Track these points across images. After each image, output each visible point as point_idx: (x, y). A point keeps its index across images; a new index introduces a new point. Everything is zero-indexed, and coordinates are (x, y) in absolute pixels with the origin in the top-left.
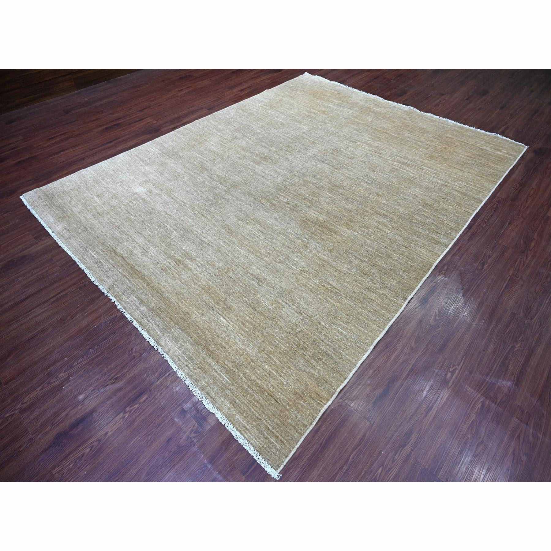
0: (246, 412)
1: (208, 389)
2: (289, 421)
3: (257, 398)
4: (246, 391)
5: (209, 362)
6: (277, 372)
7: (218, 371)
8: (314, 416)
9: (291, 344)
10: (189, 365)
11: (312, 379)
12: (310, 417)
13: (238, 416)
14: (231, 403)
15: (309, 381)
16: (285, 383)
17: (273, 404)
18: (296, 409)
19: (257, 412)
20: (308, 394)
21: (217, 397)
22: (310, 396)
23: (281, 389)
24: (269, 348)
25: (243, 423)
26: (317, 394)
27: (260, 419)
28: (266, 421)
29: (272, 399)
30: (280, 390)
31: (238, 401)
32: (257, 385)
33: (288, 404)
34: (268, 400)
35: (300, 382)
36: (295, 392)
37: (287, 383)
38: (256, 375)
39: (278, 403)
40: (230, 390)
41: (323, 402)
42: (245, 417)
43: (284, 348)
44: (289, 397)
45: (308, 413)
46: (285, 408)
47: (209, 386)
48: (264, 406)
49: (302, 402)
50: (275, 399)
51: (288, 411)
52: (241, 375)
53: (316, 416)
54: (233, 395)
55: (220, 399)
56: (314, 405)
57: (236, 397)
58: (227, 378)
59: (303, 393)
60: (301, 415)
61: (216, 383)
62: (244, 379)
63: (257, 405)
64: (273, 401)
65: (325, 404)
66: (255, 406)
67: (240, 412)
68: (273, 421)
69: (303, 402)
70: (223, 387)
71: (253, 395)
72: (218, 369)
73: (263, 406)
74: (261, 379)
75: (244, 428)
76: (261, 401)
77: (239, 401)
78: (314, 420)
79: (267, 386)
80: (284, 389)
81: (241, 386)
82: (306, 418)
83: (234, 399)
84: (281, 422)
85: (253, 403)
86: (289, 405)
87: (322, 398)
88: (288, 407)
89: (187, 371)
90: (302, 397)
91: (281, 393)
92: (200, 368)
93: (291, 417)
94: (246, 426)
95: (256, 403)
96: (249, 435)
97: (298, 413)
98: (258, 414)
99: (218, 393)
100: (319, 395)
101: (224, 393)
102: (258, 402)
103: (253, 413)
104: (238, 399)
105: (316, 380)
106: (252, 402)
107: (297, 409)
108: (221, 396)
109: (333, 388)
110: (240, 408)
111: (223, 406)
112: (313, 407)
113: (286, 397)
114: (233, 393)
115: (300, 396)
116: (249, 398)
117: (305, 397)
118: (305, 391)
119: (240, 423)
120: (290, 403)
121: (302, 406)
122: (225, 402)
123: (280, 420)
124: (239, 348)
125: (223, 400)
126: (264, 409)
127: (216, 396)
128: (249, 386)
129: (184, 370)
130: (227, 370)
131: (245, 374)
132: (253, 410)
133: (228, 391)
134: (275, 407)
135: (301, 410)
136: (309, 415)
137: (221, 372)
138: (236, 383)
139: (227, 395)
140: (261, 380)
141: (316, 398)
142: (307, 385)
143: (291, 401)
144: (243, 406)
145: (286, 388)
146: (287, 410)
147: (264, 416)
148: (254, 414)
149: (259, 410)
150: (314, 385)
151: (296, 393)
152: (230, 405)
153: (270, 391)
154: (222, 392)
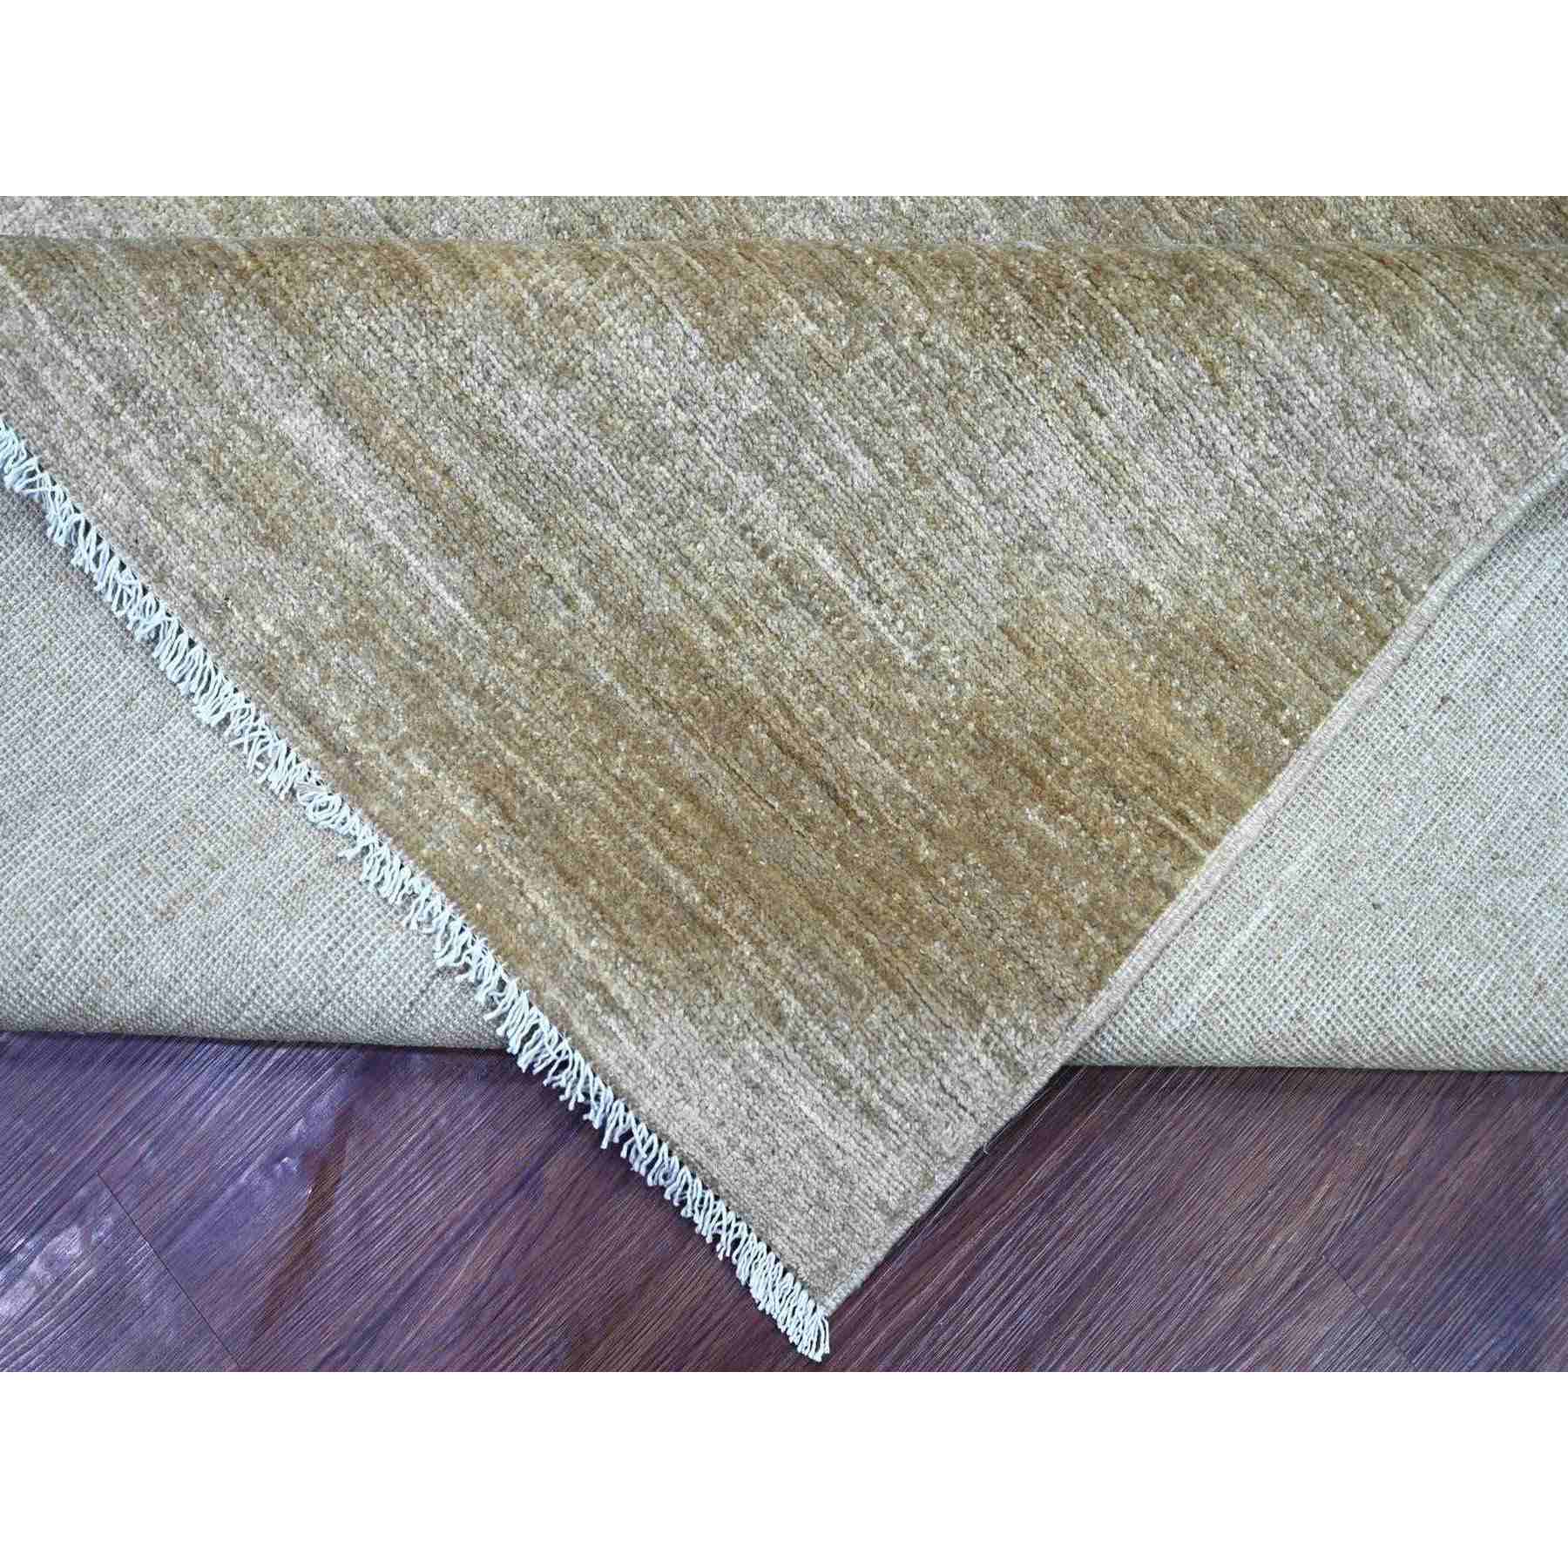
0: (599, 871)
1: (305, 679)
2: (937, 950)
3: (690, 771)
4: (606, 708)
5: (299, 439)
6: (849, 555)
7: (379, 526)
8: (1126, 928)
9: (987, 282)
10: (134, 457)
11: (1126, 630)
12: (1090, 931)
13: (539, 896)
14: (486, 794)
15: (1099, 652)
16: (908, 656)
17: (809, 823)
18: (991, 867)
19: (688, 870)
20: (1085, 753)
21: (373, 747)
22: (1101, 774)
23: (875, 705)
24: (799, 316)
25: (586, 955)
26: (1153, 754)
27: (713, 930)
28: (760, 945)
29: (805, 784)
30: (865, 714)
31: (541, 783)
32: (692, 666)
33: (928, 826)
34: (776, 790)
35: (1028, 651)
36: (981, 733)
37: (928, 658)
38: (686, 576)
39: (849, 813)
40: (479, 693)
41: (1193, 828)
42: (597, 905)
43: (921, 317)
44: (938, 776)
45: (1083, 900)
46: (907, 853)
47: (308, 653)
48: (745, 829)
49: (1032, 815)
50: (824, 784)
51: (930, 879)
52: (566, 568)
53: (1140, 926)
54: (503, 735)
55: (402, 761)
56: (1127, 845)
57: (522, 752)
58: (452, 590)
59: (1046, 748)
60: (1027, 913)
61: (365, 630)
62: (585, 601)
63: (692, 823)
64: (813, 803)
65: (1210, 843)
66: (675, 828)
67: (561, 872)
68: (815, 953)
69: (1047, 817)
70: (421, 666)
71: (660, 746)
72: (378, 510)
73: (736, 830)
74: (719, 610)
75: (590, 997)
76: (721, 795)
77: (552, 780)
78: (1126, 951)
79: (764, 675)
80: (903, 710)
81: (566, 667)
82: (1065, 939)
83: (511, 771)
84: (870, 957)
85: (661, 805)
86: (932, 836)
87: (1190, 790)
88: (925, 852)
89: (122, 509)
90: (1034, 775)
91: (877, 742)
92: (227, 500)
93: (945, 924)
94: (606, 976)
95: (677, 807)
96: (629, 1047)
97: (1006, 893)
98: (700, 888)
99: (380, 716)
100: (1169, 769)
101: (431, 719)
102: (693, 799)
103: (657, 878)
104: (537, 765)
105: (1153, 642)
106: (651, 794)
107: (999, 864)
108: (407, 740)
109: (1283, 719)
110: (557, 834)
111: (422, 814)
112: (1121, 858)
113: (913, 771)
114: (500, 722)
115: (1023, 771)
116: (627, 764)
117: (1063, 778)
118: (1059, 730)
119: (562, 949)
120: (945, 820)
121: (1038, 848)
122: (443, 781)
123: (861, 943)
124: (536, 293)
125: (420, 767)
126: (741, 852)
127: (367, 739)
128: (626, 671)
129: (92, 497)
130: (452, 520)
131: (597, 567)
132: (656, 856)
133: (458, 701)
134: (826, 846)
135: (1027, 877)
136: (1090, 919)
137: (402, 535)
138: (525, 638)
139: (453, 731)
140: (719, 626)
141: (1147, 790)
142: (1077, 679)
143: (947, 805)
144: (577, 824)
145: (913, 699)
146: (922, 871)
147: (740, 908)
148: (666, 891)
149: (710, 859)
150: (1138, 684)
151: (989, 748)
152: (479, 807)
153: (789, 714)
154: (413, 708)
